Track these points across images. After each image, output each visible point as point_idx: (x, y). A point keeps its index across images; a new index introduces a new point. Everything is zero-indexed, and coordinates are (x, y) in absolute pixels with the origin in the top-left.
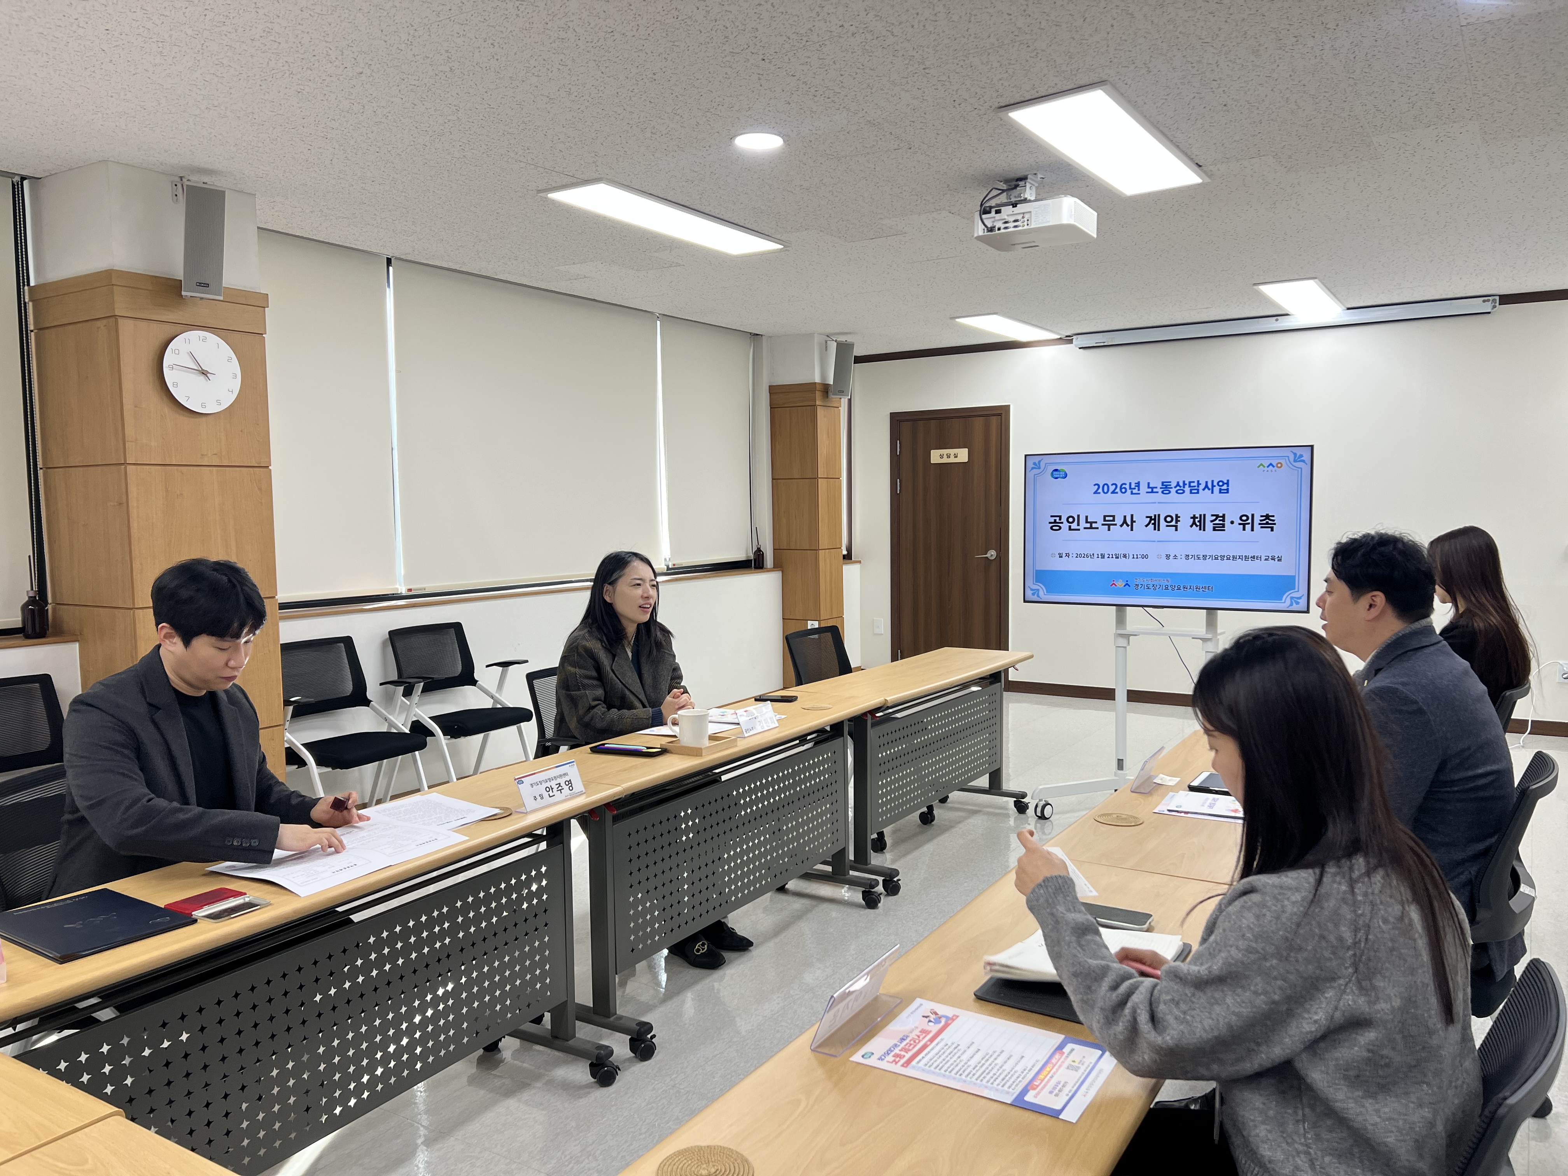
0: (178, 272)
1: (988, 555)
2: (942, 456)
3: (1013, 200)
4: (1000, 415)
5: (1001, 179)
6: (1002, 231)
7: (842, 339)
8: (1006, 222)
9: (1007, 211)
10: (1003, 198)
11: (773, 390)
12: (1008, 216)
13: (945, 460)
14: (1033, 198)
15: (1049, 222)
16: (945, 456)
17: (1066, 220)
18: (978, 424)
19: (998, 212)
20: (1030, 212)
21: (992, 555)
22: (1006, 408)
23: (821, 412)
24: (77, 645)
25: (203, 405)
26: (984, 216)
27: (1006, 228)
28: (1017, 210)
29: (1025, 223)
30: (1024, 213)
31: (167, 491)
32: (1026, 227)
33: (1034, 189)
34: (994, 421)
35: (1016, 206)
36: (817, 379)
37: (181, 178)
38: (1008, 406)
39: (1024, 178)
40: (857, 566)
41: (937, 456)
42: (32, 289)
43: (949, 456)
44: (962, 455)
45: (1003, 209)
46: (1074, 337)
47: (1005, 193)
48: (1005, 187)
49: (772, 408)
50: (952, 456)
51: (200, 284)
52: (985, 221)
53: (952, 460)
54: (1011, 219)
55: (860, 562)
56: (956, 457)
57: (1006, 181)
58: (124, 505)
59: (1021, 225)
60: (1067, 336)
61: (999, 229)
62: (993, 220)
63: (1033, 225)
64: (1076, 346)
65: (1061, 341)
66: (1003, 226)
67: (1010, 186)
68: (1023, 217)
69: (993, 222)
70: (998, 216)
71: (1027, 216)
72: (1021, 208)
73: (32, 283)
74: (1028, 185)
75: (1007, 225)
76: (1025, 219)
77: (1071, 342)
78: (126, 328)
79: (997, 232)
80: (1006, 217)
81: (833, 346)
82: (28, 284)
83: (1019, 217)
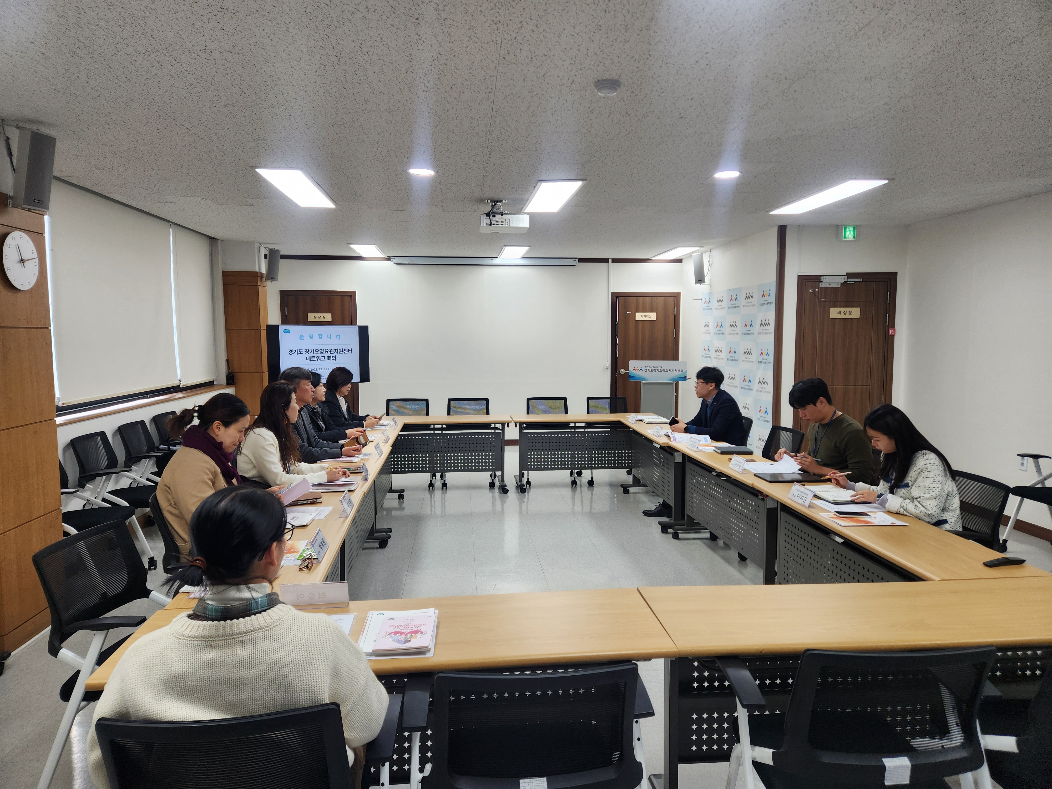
2: (315, 317)
3: (499, 211)
4: (350, 296)
7: (271, 246)
9: (498, 216)
11: (225, 274)
12: (498, 219)
13: (317, 319)
15: (519, 225)
16: (317, 317)
18: (337, 300)
19: (494, 216)
20: (509, 219)
22: (354, 293)
23: (261, 289)
26: (487, 217)
27: (497, 224)
28: (502, 217)
29: (507, 224)
30: (506, 219)
32: (507, 226)
34: (347, 299)
35: (502, 215)
36: (257, 271)
39: (500, 201)
41: (312, 317)
43: (319, 317)
44: (328, 317)
45: (496, 215)
46: (392, 258)
49: (225, 285)
50: (322, 318)
51: (35, 201)
52: (488, 220)
54: (500, 221)
56: (324, 318)
59: (505, 224)
60: (388, 257)
61: (494, 224)
63: (511, 225)
64: (393, 262)
65: (385, 259)
66: (496, 223)
69: (492, 220)
70: (494, 218)
72: (505, 216)
74: (502, 205)
75: (497, 223)
76: (507, 222)
77: (389, 260)
79: (493, 226)
83: (504, 221)
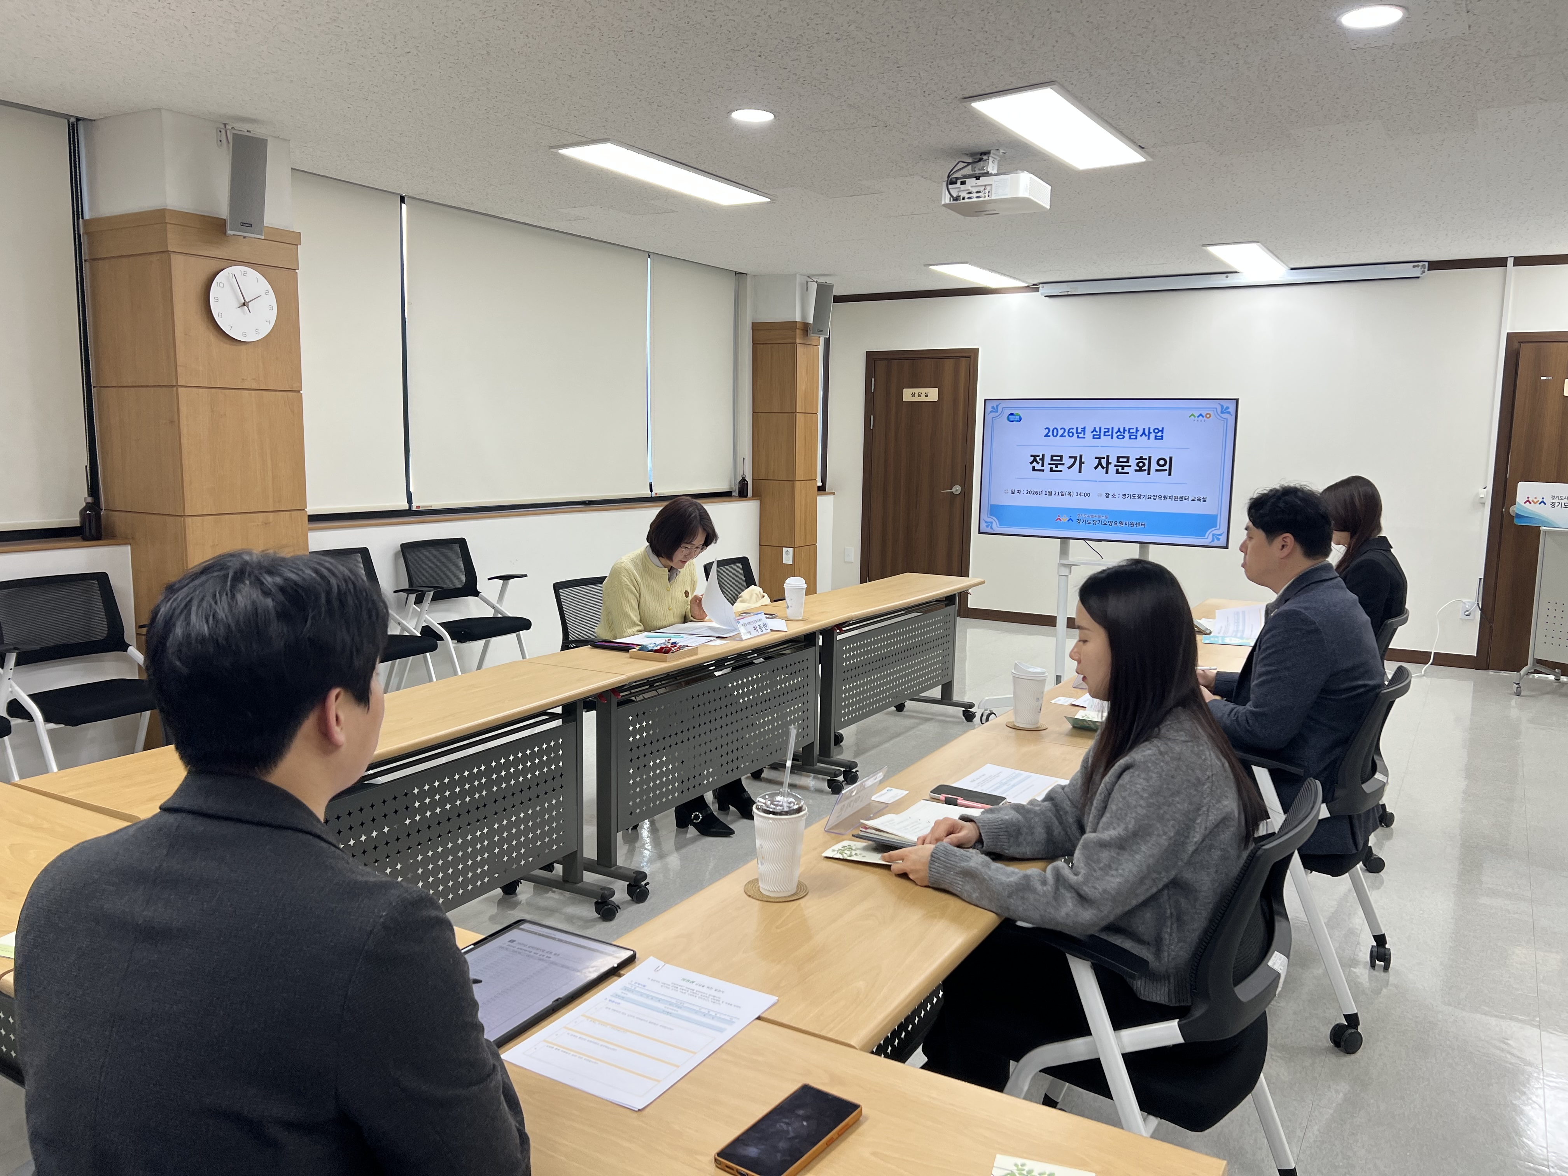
0: (223, 211)
1: (953, 490)
2: (913, 395)
3: (977, 172)
4: (969, 357)
5: (968, 153)
6: (966, 200)
7: (822, 280)
8: (970, 193)
9: (971, 182)
10: (968, 171)
11: (757, 327)
12: (972, 187)
13: (916, 399)
14: (995, 172)
15: (1006, 194)
16: (917, 395)
17: (1022, 193)
18: (949, 364)
19: (963, 183)
20: (991, 185)
21: (957, 490)
22: (975, 351)
23: (800, 350)
24: (129, 547)
25: (244, 334)
26: (950, 186)
27: (969, 198)
28: (980, 182)
29: (987, 195)
30: (985, 186)
31: (212, 411)
32: (987, 198)
33: (996, 162)
34: (963, 362)
35: (979, 179)
36: (798, 319)
37: (225, 125)
38: (978, 349)
39: (987, 153)
40: (831, 497)
41: (908, 395)
42: (86, 222)
43: (920, 395)
44: (933, 394)
45: (968, 181)
46: (1041, 286)
47: (970, 166)
48: (970, 160)
49: (755, 343)
50: (923, 395)
51: (243, 224)
52: (951, 190)
53: (923, 399)
54: (974, 190)
55: (833, 493)
56: (927, 396)
57: (972, 155)
58: (174, 422)
59: (983, 196)
60: (1034, 285)
61: (964, 199)
62: (958, 190)
63: (993, 197)
64: (1042, 294)
65: (1028, 288)
66: (967, 196)
67: (975, 159)
68: (985, 189)
69: (959, 191)
70: (963, 187)
71: (988, 188)
72: (983, 180)
73: (87, 216)
74: (991, 160)
75: (970, 195)
76: (987, 191)
77: (1037, 290)
78: (178, 262)
79: (962, 201)
80: (970, 188)
81: (814, 287)
82: (83, 218)
83: (982, 189)
